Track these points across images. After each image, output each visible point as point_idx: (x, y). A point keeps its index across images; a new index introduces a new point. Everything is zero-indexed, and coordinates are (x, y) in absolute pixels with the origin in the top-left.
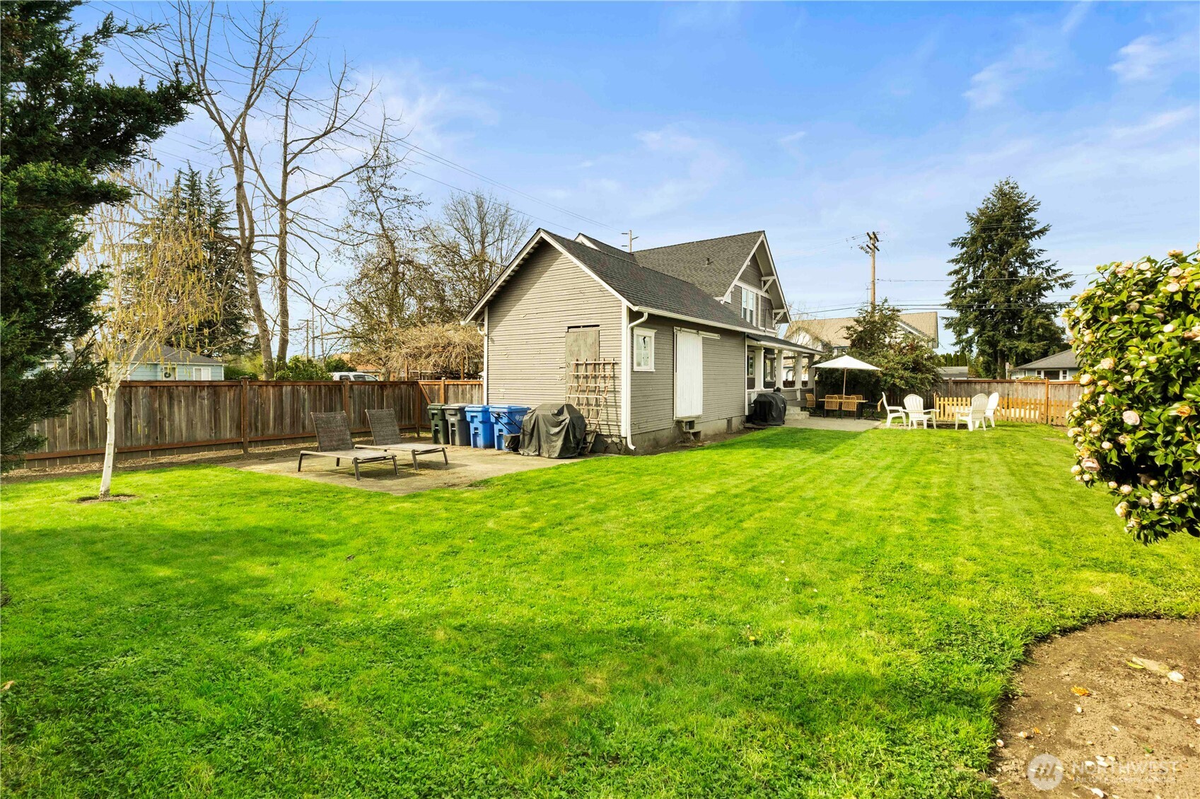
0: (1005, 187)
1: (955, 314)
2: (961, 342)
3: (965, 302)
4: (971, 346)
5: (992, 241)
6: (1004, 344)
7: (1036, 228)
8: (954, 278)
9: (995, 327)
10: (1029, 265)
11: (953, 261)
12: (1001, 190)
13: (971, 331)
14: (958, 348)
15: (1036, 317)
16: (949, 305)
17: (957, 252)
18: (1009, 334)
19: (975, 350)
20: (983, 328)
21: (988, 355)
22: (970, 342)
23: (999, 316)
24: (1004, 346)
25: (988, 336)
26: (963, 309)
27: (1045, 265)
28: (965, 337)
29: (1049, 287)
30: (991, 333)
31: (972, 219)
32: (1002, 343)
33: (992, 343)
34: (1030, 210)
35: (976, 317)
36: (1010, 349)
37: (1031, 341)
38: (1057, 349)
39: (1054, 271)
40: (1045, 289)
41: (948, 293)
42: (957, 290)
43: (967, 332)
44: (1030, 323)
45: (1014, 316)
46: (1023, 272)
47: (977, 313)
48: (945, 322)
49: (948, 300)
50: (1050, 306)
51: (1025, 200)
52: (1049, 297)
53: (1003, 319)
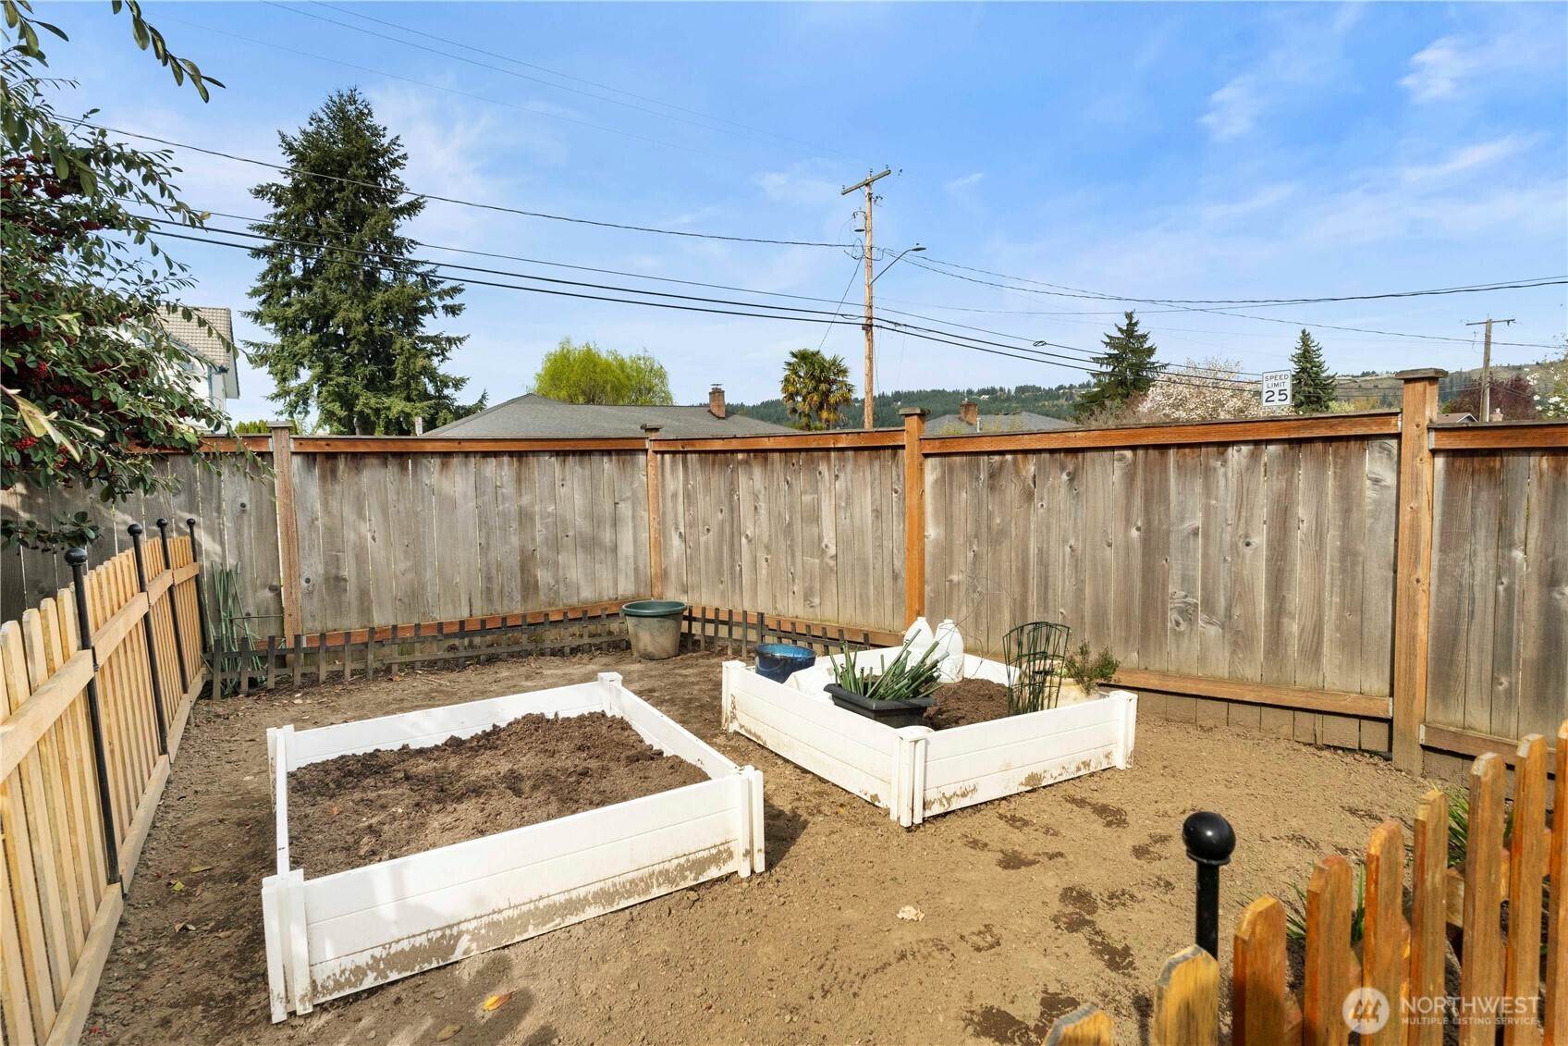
0: (349, 107)
1: (268, 336)
2: (288, 393)
3: (289, 312)
4: (305, 403)
5: (331, 206)
6: (366, 401)
7: (403, 200)
8: (263, 264)
9: (348, 369)
10: (396, 266)
11: (261, 228)
12: (342, 110)
13: (305, 375)
14: (280, 404)
15: (415, 356)
16: (257, 316)
17: (265, 210)
18: (371, 384)
19: (315, 413)
20: (328, 368)
21: (339, 420)
22: (303, 395)
23: (354, 348)
24: (365, 405)
25: (338, 385)
26: (287, 327)
27: (421, 269)
28: (293, 384)
29: (430, 309)
30: (342, 380)
31: (290, 148)
32: (362, 400)
33: (347, 400)
34: (394, 163)
35: (314, 344)
36: (377, 411)
37: (408, 399)
38: (450, 416)
39: (435, 284)
40: (424, 311)
41: (255, 293)
42: (271, 287)
43: (297, 376)
44: (406, 364)
45: (379, 350)
46: (386, 275)
47: (315, 337)
48: (251, 350)
49: (254, 304)
50: (435, 340)
51: (385, 141)
52: (431, 325)
53: (361, 355)
